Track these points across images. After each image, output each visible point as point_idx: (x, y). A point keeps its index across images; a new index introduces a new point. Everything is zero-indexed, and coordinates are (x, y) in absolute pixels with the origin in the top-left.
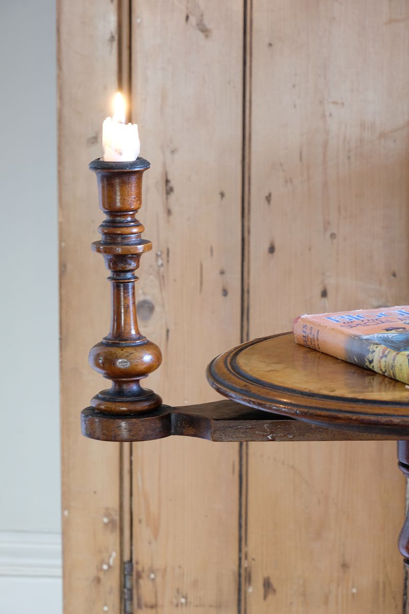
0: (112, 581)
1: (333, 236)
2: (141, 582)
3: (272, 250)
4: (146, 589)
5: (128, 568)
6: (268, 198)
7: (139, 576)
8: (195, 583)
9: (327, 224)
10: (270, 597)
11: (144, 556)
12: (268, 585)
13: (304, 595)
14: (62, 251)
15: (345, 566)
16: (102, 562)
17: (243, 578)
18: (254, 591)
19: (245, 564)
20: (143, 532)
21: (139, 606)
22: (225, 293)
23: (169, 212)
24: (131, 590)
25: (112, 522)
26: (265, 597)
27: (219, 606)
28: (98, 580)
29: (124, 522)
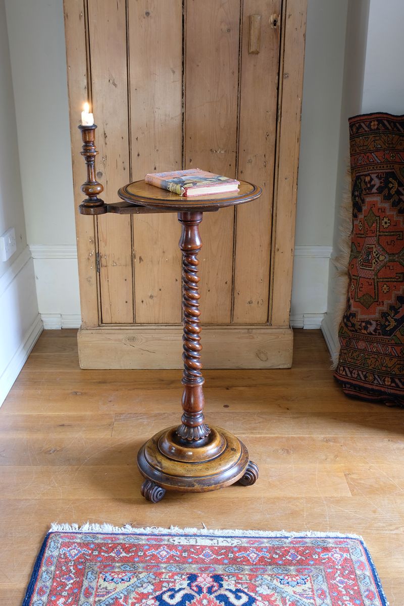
0: (93, 259)
1: (157, 150)
2: (102, 259)
3: (138, 155)
4: (103, 261)
5: (98, 255)
6: (137, 139)
7: (101, 257)
8: (119, 259)
9: (155, 147)
10: (141, 262)
11: (102, 251)
12: (140, 259)
13: (152, 261)
14: (72, 157)
15: (164, 252)
16: (90, 253)
17: (133, 257)
18: (137, 261)
19: (133, 252)
20: (102, 244)
21: (102, 266)
22: (124, 169)
23: (106, 144)
24: (99, 262)
25: (92, 241)
26: (140, 263)
27: (126, 266)
28: (89, 259)
29: (96, 241)
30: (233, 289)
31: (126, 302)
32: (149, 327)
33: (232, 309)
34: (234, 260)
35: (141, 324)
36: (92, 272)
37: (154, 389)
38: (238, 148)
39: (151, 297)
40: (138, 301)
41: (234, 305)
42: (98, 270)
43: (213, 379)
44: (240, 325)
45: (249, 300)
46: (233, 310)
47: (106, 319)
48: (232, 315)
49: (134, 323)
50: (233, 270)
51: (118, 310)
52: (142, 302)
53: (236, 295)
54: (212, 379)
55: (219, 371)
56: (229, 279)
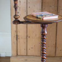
0: (16, 37)
3: (29, 7)
4: (18, 37)
5: (17, 35)
6: (29, 3)
8: (23, 37)
9: (34, 5)
13: (32, 38)
15: (36, 35)
16: (15, 35)
17: (27, 36)
18: (28, 37)
20: (18, 32)
22: (25, 11)
23: (20, 4)
25: (15, 31)
27: (25, 39)
28: (14, 37)
29: (17, 31)
30: (56, 46)
31: (25, 49)
32: (31, 57)
34: (56, 38)
36: (15, 40)
38: (58, 6)
39: (32, 48)
40: (28, 49)
42: (17, 40)
45: (60, 49)
47: (19, 54)
50: (56, 41)
51: (22, 51)
53: (57, 48)
56: (55, 43)
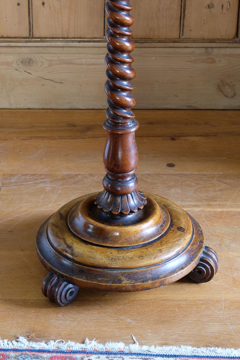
31: (19, 4)
32: (53, 44)
33: (182, 16)
35: (42, 39)
37: (61, 138)
41: (185, 10)
43: (152, 123)
44: (195, 41)
45: (208, 2)
46: (184, 18)
48: (181, 26)
49: (31, 37)
51: (6, 17)
52: (43, 4)
54: (149, 123)
55: (160, 112)
